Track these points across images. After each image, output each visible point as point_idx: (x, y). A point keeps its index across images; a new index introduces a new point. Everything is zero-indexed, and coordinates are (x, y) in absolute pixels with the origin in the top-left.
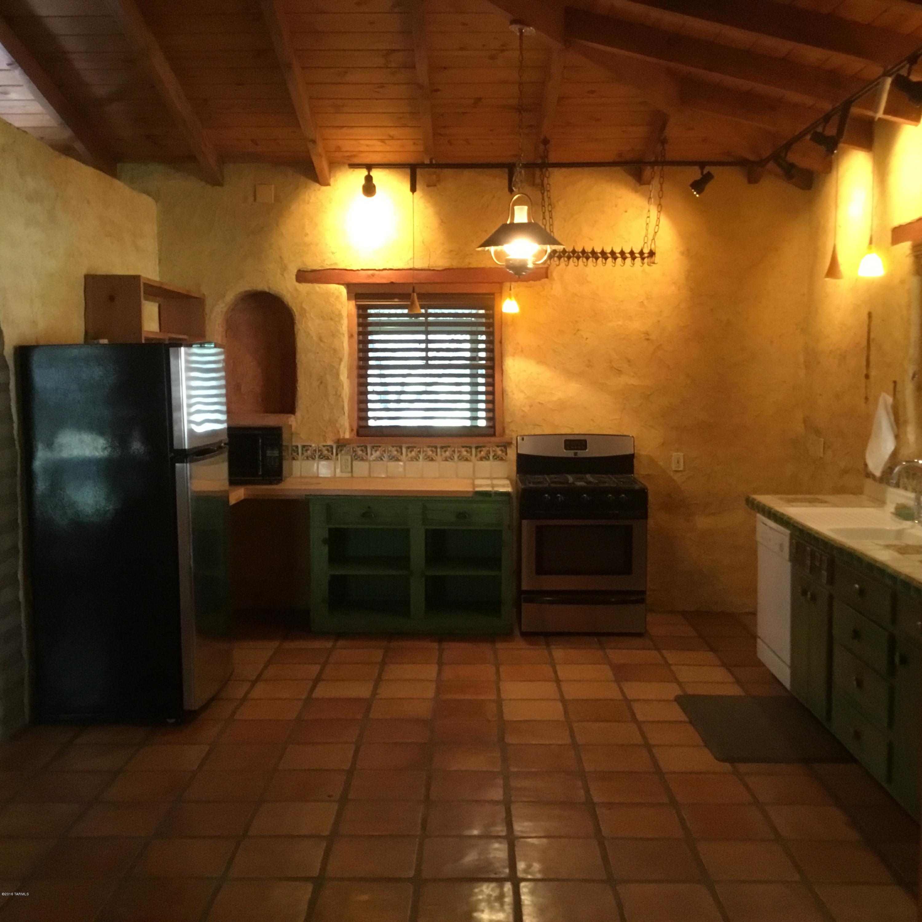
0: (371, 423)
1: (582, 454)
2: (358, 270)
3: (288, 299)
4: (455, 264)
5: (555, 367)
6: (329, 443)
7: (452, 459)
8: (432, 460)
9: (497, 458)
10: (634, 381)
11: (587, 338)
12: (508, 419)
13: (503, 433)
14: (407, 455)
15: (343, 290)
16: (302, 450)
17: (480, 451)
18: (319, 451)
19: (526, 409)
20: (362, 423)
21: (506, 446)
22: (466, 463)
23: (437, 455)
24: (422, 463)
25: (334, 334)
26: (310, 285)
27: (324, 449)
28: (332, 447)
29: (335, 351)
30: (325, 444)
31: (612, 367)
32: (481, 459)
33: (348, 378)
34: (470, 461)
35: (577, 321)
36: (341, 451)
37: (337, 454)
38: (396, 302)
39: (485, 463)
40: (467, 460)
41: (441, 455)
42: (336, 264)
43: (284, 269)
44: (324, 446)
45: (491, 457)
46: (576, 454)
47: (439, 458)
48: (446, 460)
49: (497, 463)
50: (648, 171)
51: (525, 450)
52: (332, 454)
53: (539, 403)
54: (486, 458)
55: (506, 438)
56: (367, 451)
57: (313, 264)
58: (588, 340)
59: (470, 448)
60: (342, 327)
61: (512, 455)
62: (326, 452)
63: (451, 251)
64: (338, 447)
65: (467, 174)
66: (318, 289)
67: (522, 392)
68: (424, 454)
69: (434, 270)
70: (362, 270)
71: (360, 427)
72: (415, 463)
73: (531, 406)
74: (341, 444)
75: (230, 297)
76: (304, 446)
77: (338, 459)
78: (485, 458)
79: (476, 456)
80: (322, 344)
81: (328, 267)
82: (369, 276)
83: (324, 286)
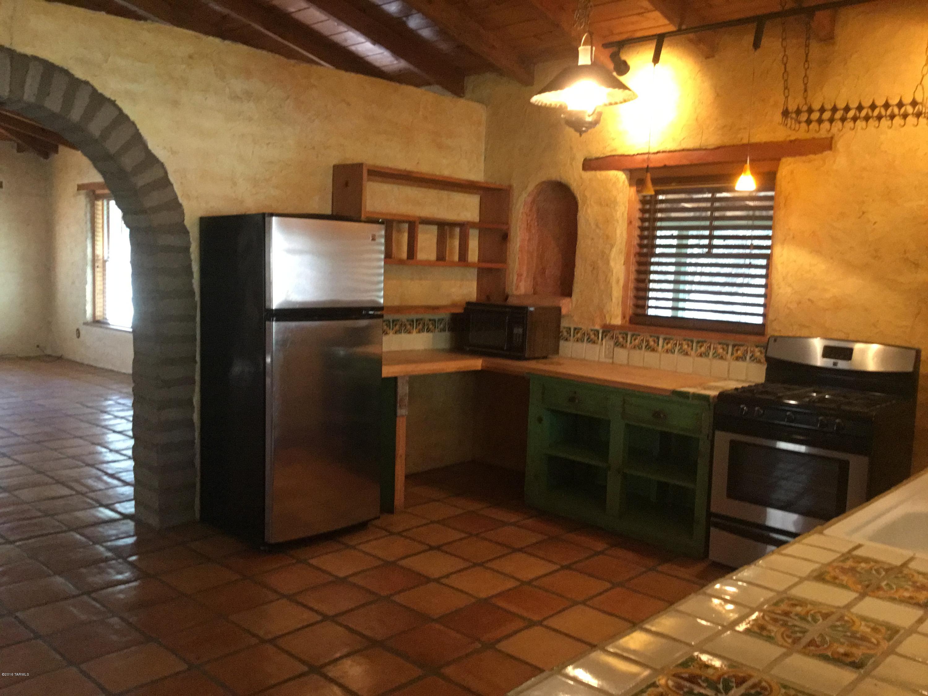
3: (574, 186)
6: (597, 327)
7: (706, 356)
8: (687, 354)
9: (753, 359)
14: (663, 347)
18: (587, 334)
19: (793, 306)
22: (721, 362)
23: (692, 349)
24: (677, 357)
25: (608, 221)
26: (593, 173)
27: (591, 333)
28: (598, 332)
29: (608, 237)
32: (737, 359)
35: (863, 202)
36: (606, 336)
37: (602, 339)
40: (722, 358)
41: (696, 350)
42: (615, 150)
44: (592, 330)
46: (835, 364)
47: (693, 353)
48: (701, 355)
49: (755, 365)
52: (598, 338)
56: (627, 337)
58: (876, 225)
59: (728, 345)
60: (616, 214)
62: (592, 336)
63: (725, 126)
64: (603, 332)
68: (680, 347)
69: (706, 149)
71: (636, 315)
73: (799, 303)
76: (575, 329)
77: (602, 344)
78: (742, 358)
81: (609, 154)
82: (644, 161)
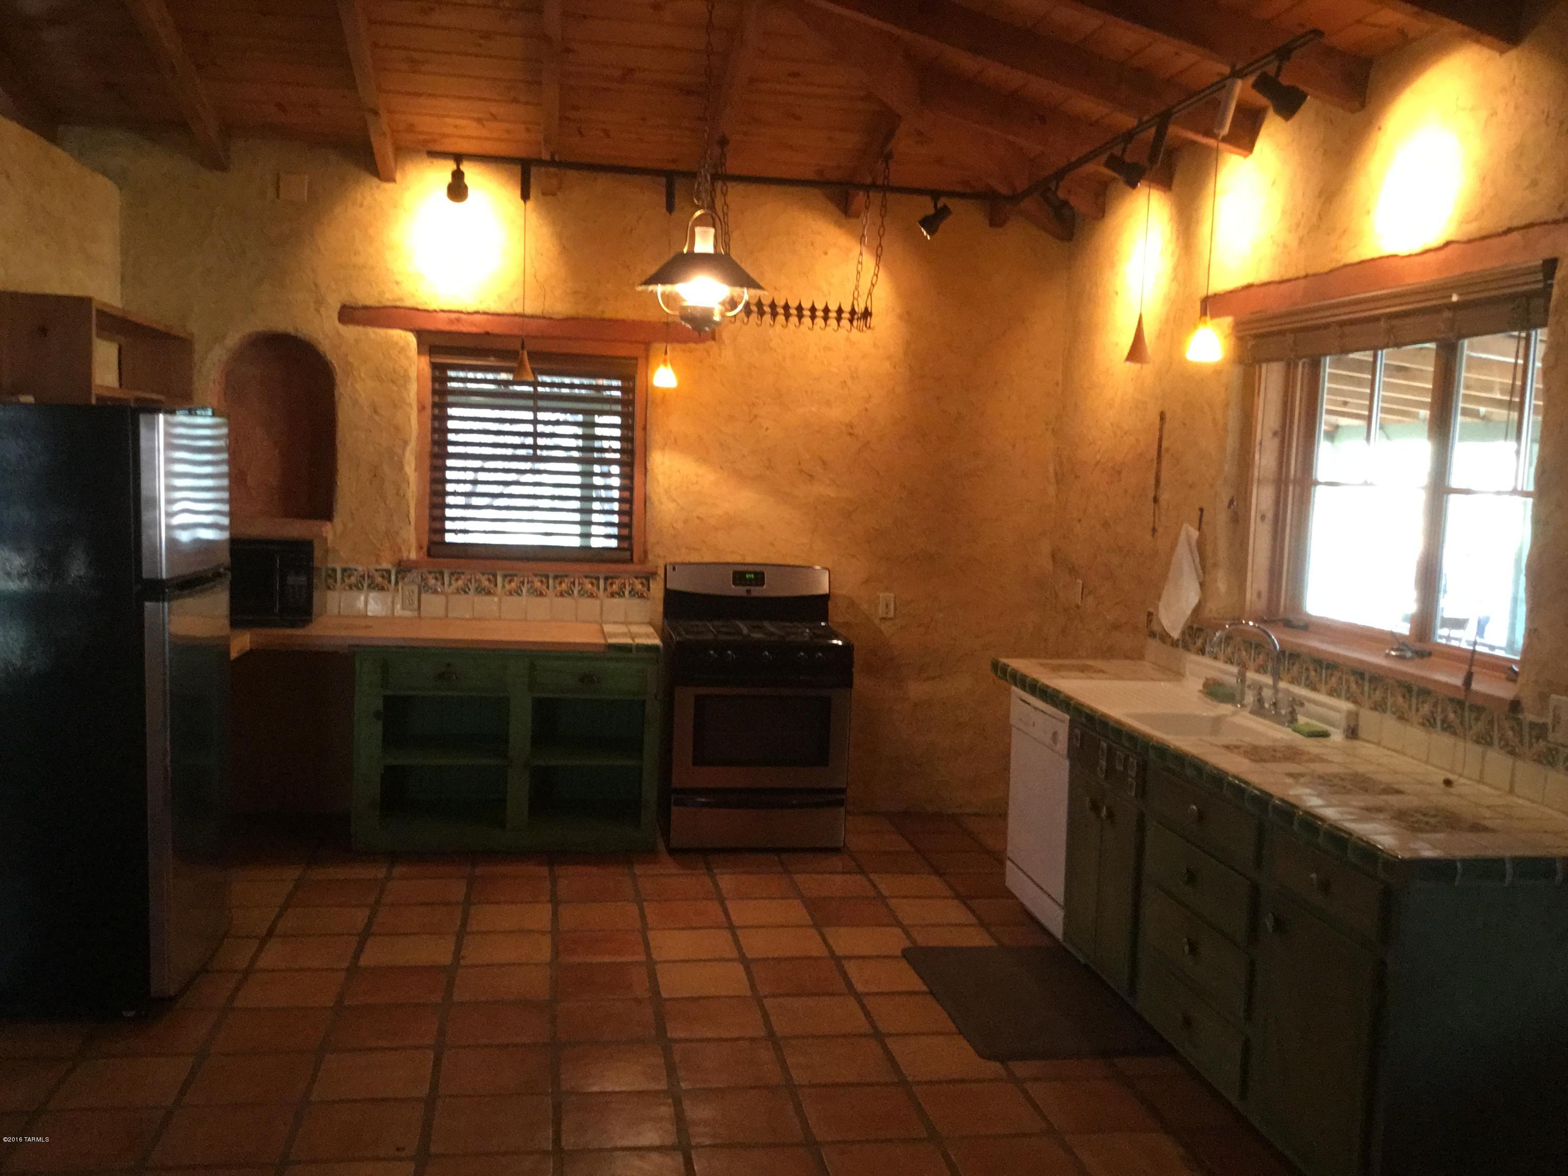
0: (449, 538)
1: (757, 591)
2: (436, 311)
3: (325, 346)
4: (581, 310)
5: (721, 468)
6: (385, 565)
7: (569, 594)
8: (541, 594)
9: (634, 593)
10: (831, 492)
11: (767, 429)
12: (652, 539)
13: (644, 559)
14: (504, 587)
15: (412, 339)
16: (343, 575)
17: (611, 584)
18: (369, 577)
19: (679, 525)
20: (436, 538)
21: (648, 577)
22: (590, 600)
23: (548, 587)
24: (525, 600)
25: (397, 404)
26: (360, 329)
27: (376, 575)
28: (389, 572)
29: (397, 429)
30: (378, 567)
31: (801, 471)
32: (612, 595)
33: (416, 470)
34: (597, 597)
35: (754, 404)
36: (403, 578)
37: (397, 583)
38: (492, 361)
39: (616, 600)
40: (591, 596)
41: (555, 588)
42: (401, 299)
43: (320, 302)
44: (377, 570)
45: (627, 593)
46: (748, 591)
47: (550, 592)
48: (562, 595)
49: (636, 601)
50: (861, 197)
51: (678, 584)
52: (390, 582)
53: (698, 518)
54: (620, 594)
55: (649, 567)
56: (443, 578)
57: (365, 296)
58: (769, 431)
59: (598, 579)
60: (409, 395)
61: (657, 589)
62: (379, 580)
63: (575, 292)
64: (398, 573)
65: (603, 182)
66: (372, 336)
67: (674, 501)
68: (529, 585)
69: (551, 318)
70: (443, 311)
71: (432, 543)
72: (515, 598)
73: (686, 521)
74: (403, 568)
75: (234, 339)
76: (344, 570)
77: (398, 590)
78: (618, 594)
79: (605, 589)
80: (377, 418)
81: (389, 304)
82: (451, 322)
83: (382, 332)
